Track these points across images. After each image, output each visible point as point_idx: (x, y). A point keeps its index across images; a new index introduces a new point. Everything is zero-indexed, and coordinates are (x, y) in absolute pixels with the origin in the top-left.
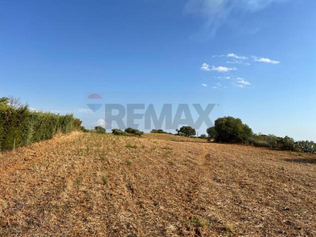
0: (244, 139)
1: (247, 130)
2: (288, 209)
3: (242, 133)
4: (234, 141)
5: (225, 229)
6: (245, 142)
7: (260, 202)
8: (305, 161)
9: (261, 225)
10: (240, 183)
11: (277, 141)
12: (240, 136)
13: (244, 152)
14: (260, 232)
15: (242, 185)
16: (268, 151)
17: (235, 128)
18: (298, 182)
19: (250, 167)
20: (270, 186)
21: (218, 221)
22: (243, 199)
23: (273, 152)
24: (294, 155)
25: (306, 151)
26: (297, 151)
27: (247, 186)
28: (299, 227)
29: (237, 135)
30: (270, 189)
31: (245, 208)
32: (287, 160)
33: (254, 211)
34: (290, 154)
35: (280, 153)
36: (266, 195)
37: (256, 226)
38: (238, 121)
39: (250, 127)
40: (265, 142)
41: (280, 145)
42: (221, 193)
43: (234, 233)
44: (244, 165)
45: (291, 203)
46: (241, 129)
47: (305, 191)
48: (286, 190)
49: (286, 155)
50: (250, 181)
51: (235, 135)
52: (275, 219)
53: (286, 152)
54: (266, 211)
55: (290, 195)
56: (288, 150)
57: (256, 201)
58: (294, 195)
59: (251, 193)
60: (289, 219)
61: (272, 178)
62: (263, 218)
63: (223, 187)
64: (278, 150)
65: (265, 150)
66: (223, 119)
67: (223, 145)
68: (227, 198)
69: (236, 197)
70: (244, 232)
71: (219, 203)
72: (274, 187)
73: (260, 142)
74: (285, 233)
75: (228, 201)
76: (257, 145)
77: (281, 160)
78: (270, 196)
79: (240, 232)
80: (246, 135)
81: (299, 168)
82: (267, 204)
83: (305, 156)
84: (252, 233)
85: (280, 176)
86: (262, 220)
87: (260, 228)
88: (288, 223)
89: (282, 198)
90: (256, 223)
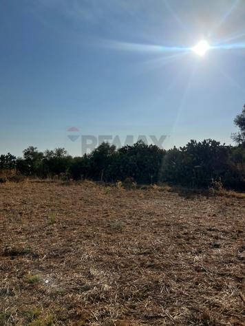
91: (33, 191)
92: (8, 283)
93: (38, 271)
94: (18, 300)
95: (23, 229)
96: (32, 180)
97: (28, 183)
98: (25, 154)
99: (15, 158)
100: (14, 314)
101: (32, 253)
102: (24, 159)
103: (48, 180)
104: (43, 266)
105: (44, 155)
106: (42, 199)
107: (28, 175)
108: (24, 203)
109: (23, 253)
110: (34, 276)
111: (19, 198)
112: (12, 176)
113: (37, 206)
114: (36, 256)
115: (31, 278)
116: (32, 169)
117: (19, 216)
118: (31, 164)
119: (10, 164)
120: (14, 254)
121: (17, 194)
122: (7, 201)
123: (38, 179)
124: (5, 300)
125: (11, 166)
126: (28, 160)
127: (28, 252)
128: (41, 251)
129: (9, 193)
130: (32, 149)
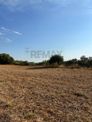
0: (11, 62)
1: (12, 59)
2: (31, 88)
3: (10, 60)
4: (7, 63)
5: (7, 106)
6: (11, 63)
7: (21, 87)
8: (32, 69)
9: (23, 98)
10: (11, 81)
11: (23, 62)
12: (9, 61)
13: (11, 68)
14: (23, 102)
15: (12, 81)
16: (20, 66)
17: (7, 58)
18: (32, 76)
19: (14, 73)
20: (23, 79)
21: (3, 102)
22: (14, 88)
23: (22, 66)
24: (29, 67)
25: (32, 65)
26: (30, 66)
27: (14, 81)
28: (37, 94)
29: (8, 61)
30: (23, 81)
31: (15, 92)
32: (27, 69)
33: (19, 92)
34: (28, 67)
35: (24, 67)
36: (22, 84)
37: (22, 99)
38: (8, 55)
39: (13, 58)
40: (19, 63)
41: (24, 64)
42: (3, 87)
43: (12, 106)
44: (12, 73)
45: (32, 85)
46: (9, 58)
47: (35, 79)
48: (29, 80)
49: (26, 67)
50: (15, 79)
51: (7, 61)
52: (28, 93)
53: (26, 66)
54: (24, 90)
55: (31, 82)
56: (27, 65)
57: (19, 87)
58: (32, 81)
59: (17, 84)
60: (33, 91)
61: (23, 76)
62: (23, 94)
63: (4, 84)
64: (24, 66)
65: (19, 66)
66: (1, 54)
67: (2, 65)
68: (6, 89)
69: (10, 87)
70: (17, 104)
71: (2, 93)
72: (25, 80)
73: (17, 63)
74: (33, 98)
75: (7, 90)
76: (16, 64)
77: (25, 69)
78: (24, 84)
79: (15, 105)
80: (11, 61)
81: (31, 71)
82: (24, 88)
83: (32, 67)
84: (20, 103)
85: (26, 75)
86: (23, 95)
87: (23, 99)
88: (33, 93)
89: (28, 83)
90: (21, 98)
91: (84, 73)
92: (77, 105)
93: (88, 104)
94: (80, 113)
95: (81, 87)
96: (84, 68)
97: (82, 69)
98: (81, 59)
99: (77, 60)
100: (79, 118)
101: (85, 96)
102: (81, 60)
103: (90, 68)
104: (90, 103)
105: (88, 59)
106: (88, 76)
107: (82, 66)
108: (81, 76)
109: (81, 96)
110: (86, 106)
111: (79, 74)
112: (76, 66)
113: (86, 78)
114: (87, 98)
115: (85, 106)
116: (83, 64)
117: (79, 81)
118: (83, 62)
119: (76, 62)
120: (78, 95)
121: (78, 73)
122: (75, 75)
123: (86, 68)
124: (76, 112)
125: (76, 63)
126: (82, 61)
127: (83, 96)
128: (88, 96)
129: (75, 72)
130: (84, 56)
